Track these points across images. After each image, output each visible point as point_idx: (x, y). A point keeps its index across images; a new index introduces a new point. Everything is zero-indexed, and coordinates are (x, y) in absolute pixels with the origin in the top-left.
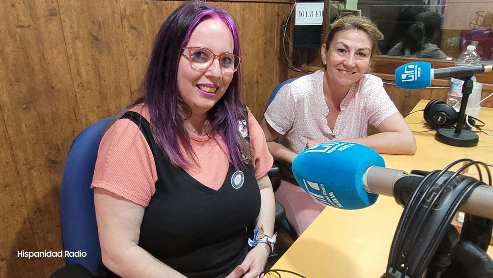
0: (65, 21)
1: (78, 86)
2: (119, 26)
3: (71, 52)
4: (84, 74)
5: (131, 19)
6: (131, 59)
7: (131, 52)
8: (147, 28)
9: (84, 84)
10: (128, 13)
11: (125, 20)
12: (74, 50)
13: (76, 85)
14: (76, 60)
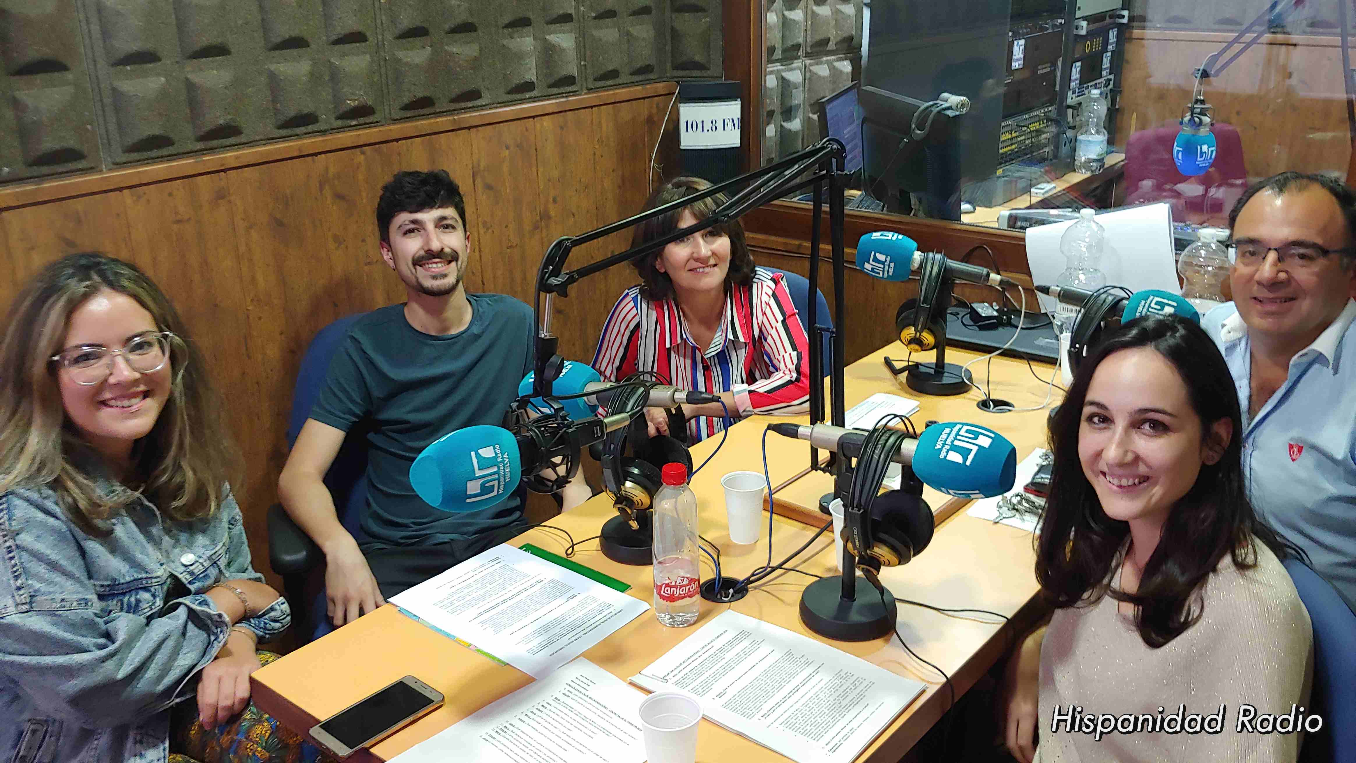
0: (236, 204)
1: (252, 300)
2: (316, 198)
3: (243, 249)
4: (260, 279)
5: (336, 182)
6: (337, 249)
7: (336, 238)
8: (364, 194)
9: (262, 297)
10: (331, 174)
11: (327, 187)
12: (247, 245)
13: (249, 300)
14: (250, 260)
